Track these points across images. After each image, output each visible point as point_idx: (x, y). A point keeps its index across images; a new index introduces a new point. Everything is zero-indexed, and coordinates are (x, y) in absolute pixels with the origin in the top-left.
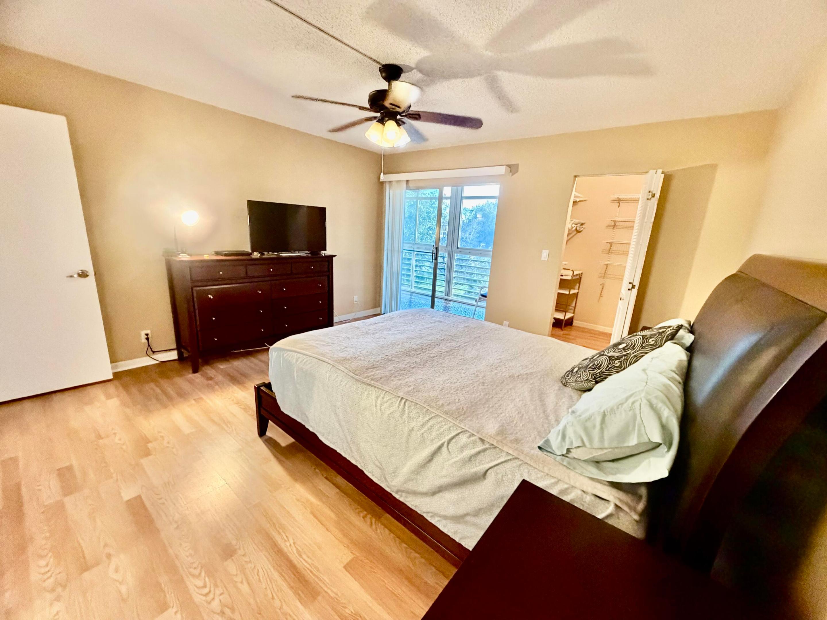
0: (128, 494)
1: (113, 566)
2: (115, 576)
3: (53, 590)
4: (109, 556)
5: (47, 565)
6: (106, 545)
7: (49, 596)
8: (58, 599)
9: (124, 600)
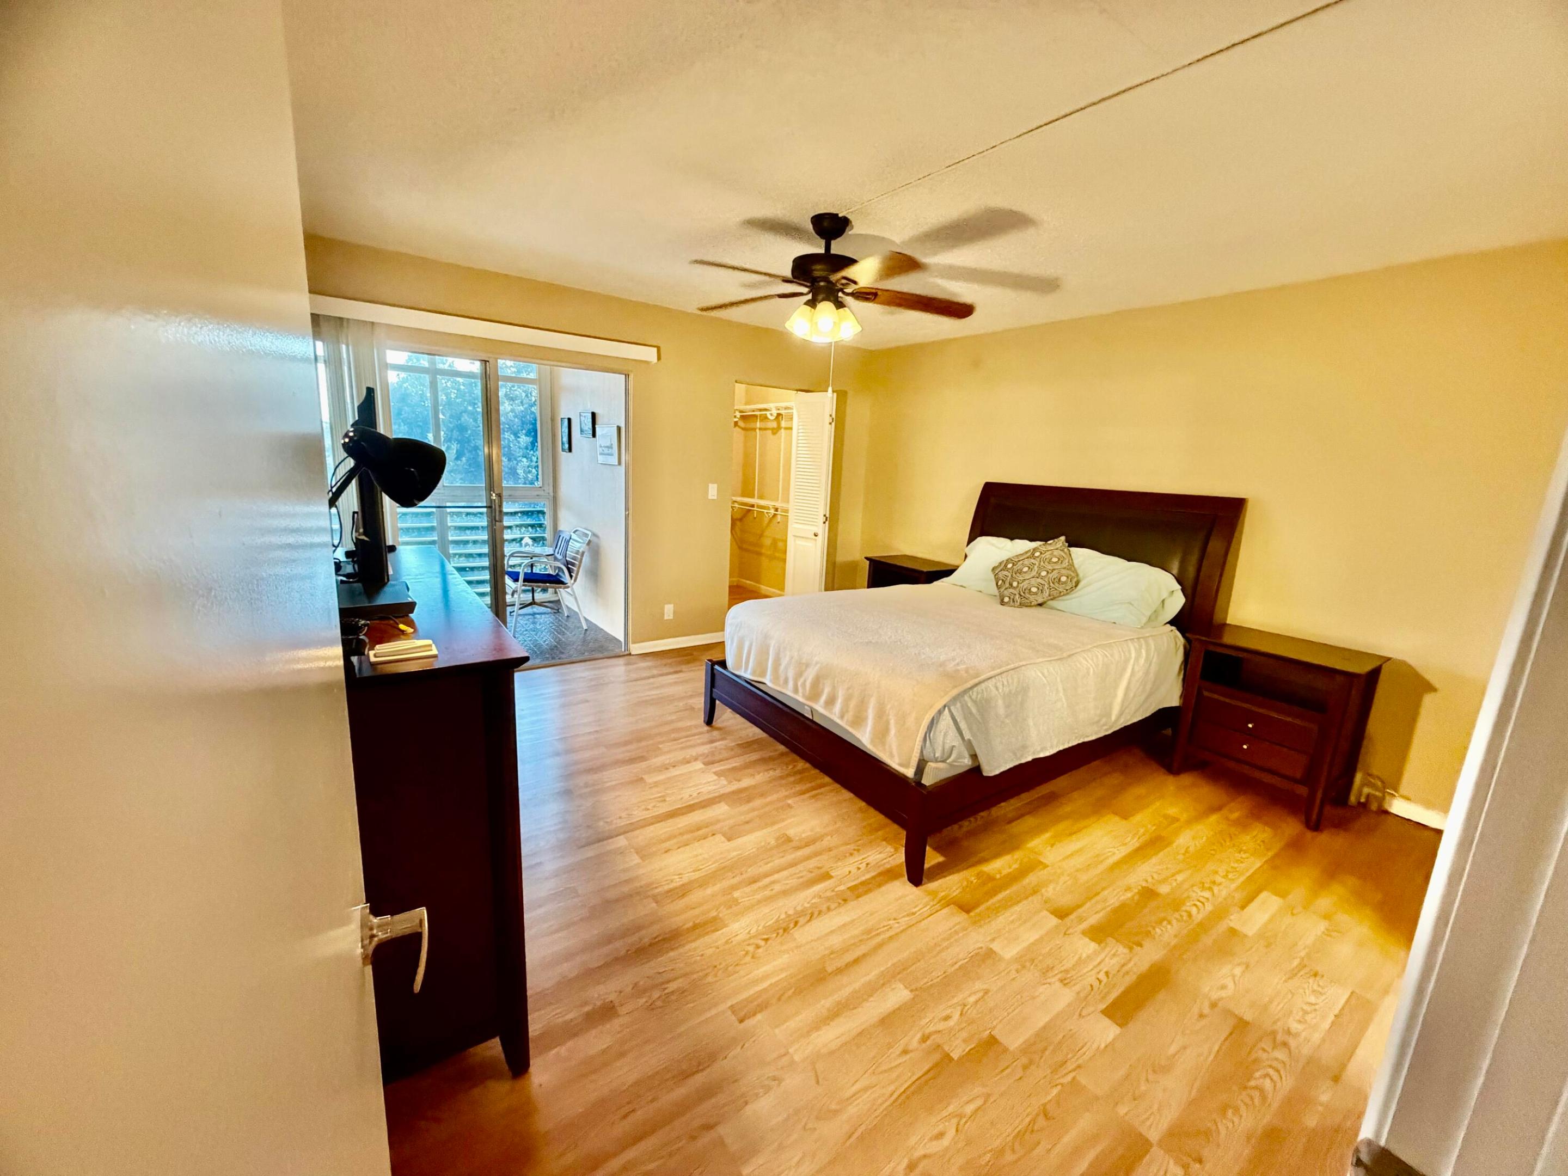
0: (1108, 1031)
1: (1223, 994)
2: (1231, 985)
3: (1285, 1044)
4: (1213, 1005)
5: (1267, 1075)
6: (1201, 1016)
7: (1293, 1043)
8: (1288, 1032)
9: (1247, 966)
